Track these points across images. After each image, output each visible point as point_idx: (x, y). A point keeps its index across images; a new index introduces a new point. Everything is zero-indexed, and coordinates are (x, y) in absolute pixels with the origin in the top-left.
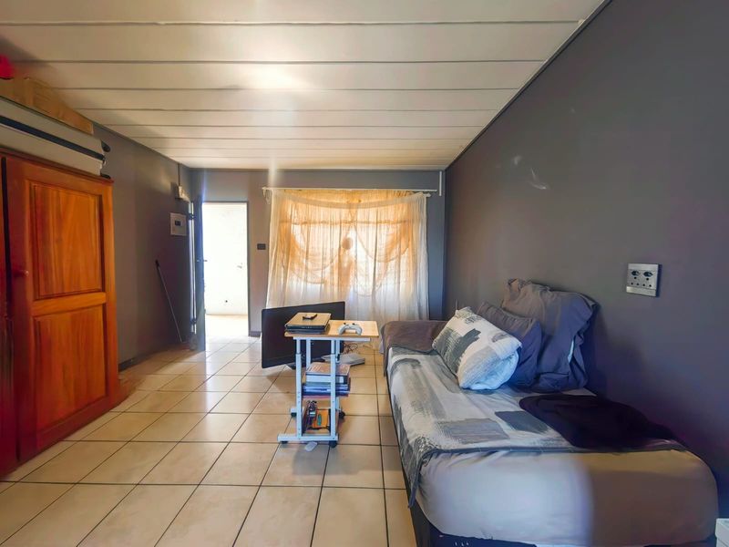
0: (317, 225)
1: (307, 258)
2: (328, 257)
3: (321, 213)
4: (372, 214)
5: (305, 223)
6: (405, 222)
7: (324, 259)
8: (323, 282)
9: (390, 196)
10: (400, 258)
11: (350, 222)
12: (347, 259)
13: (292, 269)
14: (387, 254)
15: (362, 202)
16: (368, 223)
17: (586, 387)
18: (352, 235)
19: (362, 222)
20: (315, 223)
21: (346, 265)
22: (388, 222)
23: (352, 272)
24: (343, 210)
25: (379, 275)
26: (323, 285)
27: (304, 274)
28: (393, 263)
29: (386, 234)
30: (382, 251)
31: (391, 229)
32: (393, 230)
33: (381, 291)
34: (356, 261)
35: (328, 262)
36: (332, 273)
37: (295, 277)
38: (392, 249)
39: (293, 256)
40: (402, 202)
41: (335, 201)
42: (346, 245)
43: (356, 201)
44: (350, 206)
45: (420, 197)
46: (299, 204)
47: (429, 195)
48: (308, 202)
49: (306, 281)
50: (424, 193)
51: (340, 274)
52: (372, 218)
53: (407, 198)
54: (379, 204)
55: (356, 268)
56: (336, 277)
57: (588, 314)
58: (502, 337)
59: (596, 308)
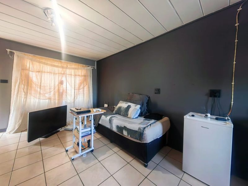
0: (46, 74)
1: (40, 88)
2: (53, 87)
3: (48, 68)
4: (73, 72)
5: (39, 72)
6: (85, 76)
7: (50, 89)
8: (50, 99)
9: (79, 66)
10: (84, 89)
11: (63, 74)
12: (61, 89)
13: (31, 94)
14: (79, 87)
15: (68, 66)
16: (71, 75)
17: (148, 113)
18: (64, 79)
19: (68, 74)
20: (45, 72)
21: (61, 91)
22: (79, 75)
23: (64, 94)
24: (60, 69)
25: (76, 95)
26: (49, 100)
27: (38, 95)
28: (81, 91)
29: (78, 80)
30: (77, 86)
31: (80, 78)
32: (81, 78)
33: (77, 101)
34: (66, 90)
35: (52, 90)
36: (54, 94)
37: (32, 97)
38: (81, 85)
39: (31, 87)
40: (84, 69)
41: (55, 64)
42: (61, 83)
43: (65, 66)
44: (63, 67)
45: (90, 68)
46: (35, 63)
47: (93, 68)
48: (40, 62)
49: (39, 99)
50: (91, 67)
51: (59, 95)
52: (73, 73)
53: (86, 68)
54: (75, 69)
55: (66, 92)
56: (57, 96)
57: (148, 99)
58: (137, 105)
59: (149, 98)
